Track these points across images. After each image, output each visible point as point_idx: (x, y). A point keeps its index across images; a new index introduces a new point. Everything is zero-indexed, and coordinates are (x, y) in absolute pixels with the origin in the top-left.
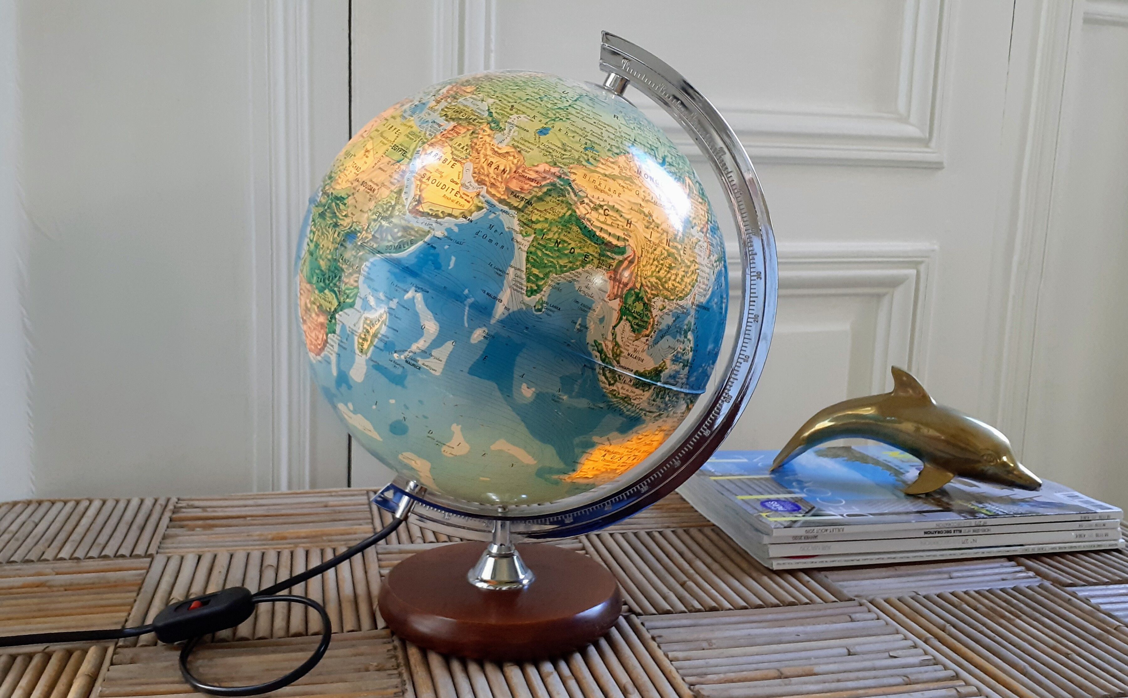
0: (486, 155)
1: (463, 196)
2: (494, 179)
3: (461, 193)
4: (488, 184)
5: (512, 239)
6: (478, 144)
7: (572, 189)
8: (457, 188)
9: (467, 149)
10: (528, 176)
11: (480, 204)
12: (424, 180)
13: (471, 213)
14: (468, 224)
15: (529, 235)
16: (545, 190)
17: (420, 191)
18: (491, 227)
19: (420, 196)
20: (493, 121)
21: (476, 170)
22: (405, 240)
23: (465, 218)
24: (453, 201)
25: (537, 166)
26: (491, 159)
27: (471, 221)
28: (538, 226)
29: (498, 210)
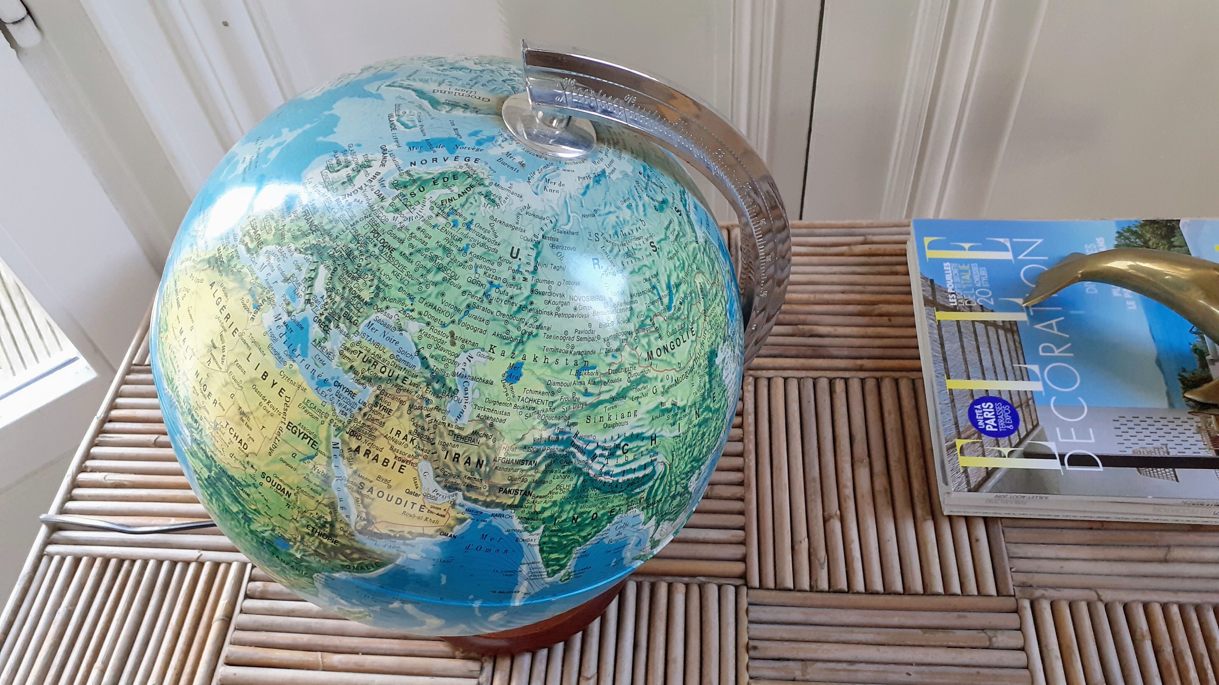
0: (445, 445)
1: (432, 510)
2: (469, 478)
3: (428, 506)
4: (463, 487)
5: (517, 540)
6: (426, 427)
7: (578, 447)
8: (419, 501)
9: (412, 440)
10: (515, 458)
11: (460, 516)
12: (364, 492)
13: (452, 528)
14: (451, 540)
15: (538, 528)
16: (542, 468)
17: (365, 507)
18: (484, 537)
19: (367, 514)
20: (434, 378)
21: (438, 471)
22: (367, 562)
23: (446, 535)
24: (419, 518)
25: (522, 439)
26: (455, 450)
27: (455, 537)
28: (547, 514)
29: (487, 516)
